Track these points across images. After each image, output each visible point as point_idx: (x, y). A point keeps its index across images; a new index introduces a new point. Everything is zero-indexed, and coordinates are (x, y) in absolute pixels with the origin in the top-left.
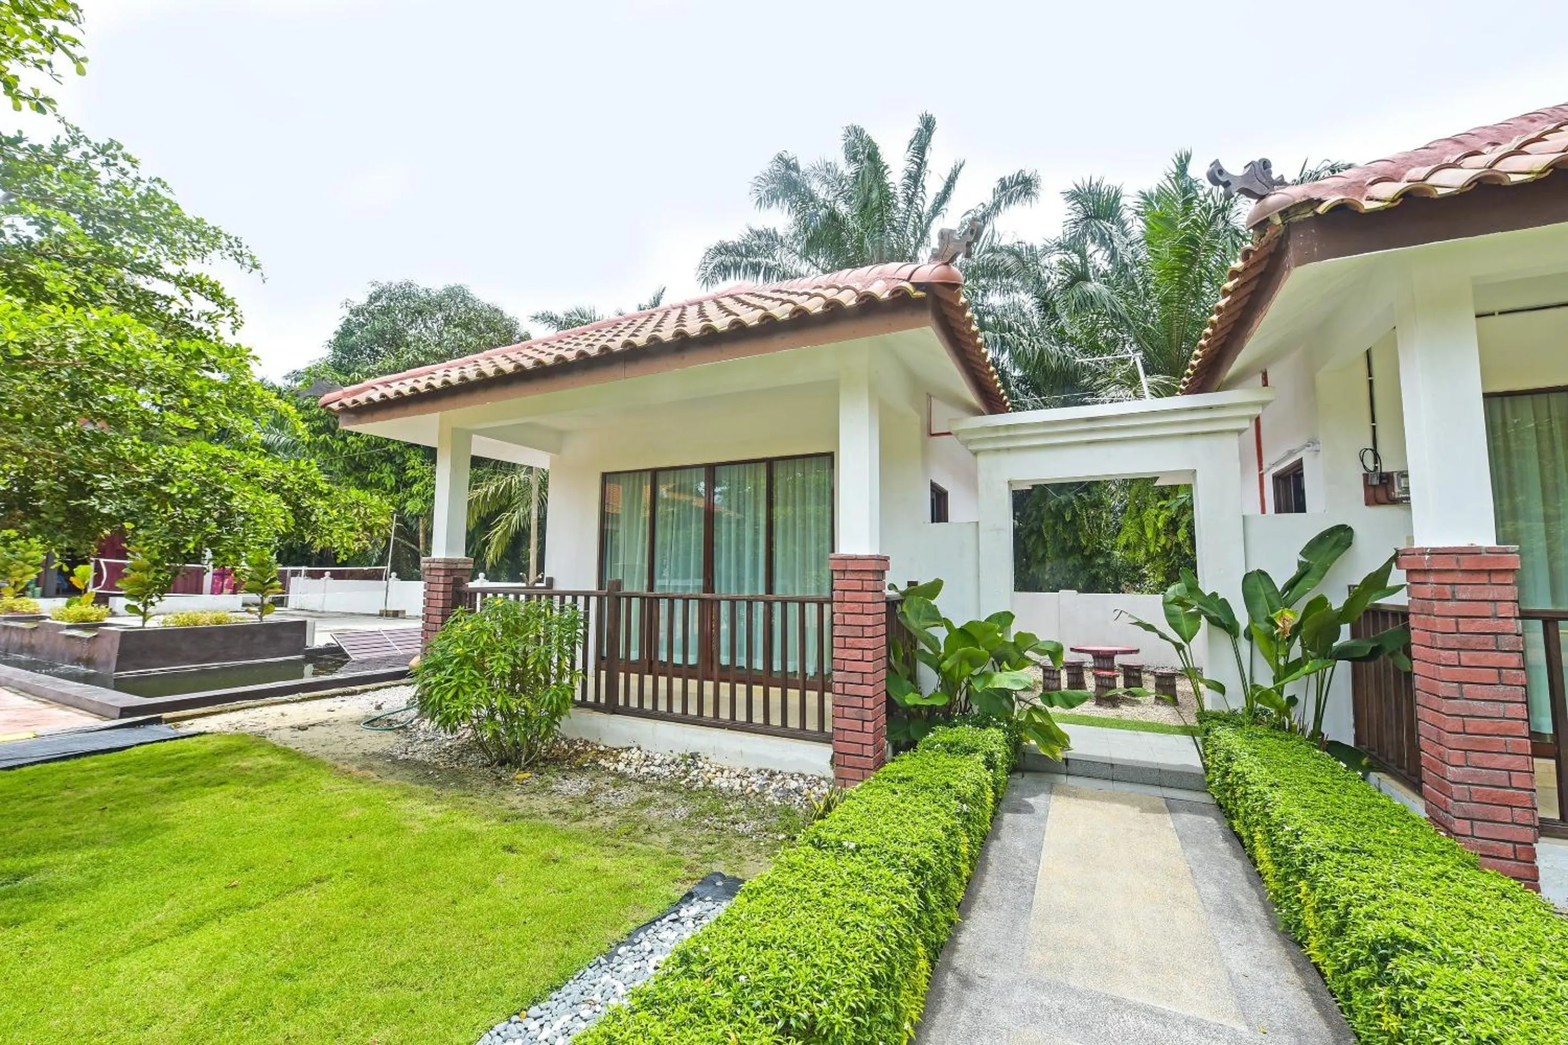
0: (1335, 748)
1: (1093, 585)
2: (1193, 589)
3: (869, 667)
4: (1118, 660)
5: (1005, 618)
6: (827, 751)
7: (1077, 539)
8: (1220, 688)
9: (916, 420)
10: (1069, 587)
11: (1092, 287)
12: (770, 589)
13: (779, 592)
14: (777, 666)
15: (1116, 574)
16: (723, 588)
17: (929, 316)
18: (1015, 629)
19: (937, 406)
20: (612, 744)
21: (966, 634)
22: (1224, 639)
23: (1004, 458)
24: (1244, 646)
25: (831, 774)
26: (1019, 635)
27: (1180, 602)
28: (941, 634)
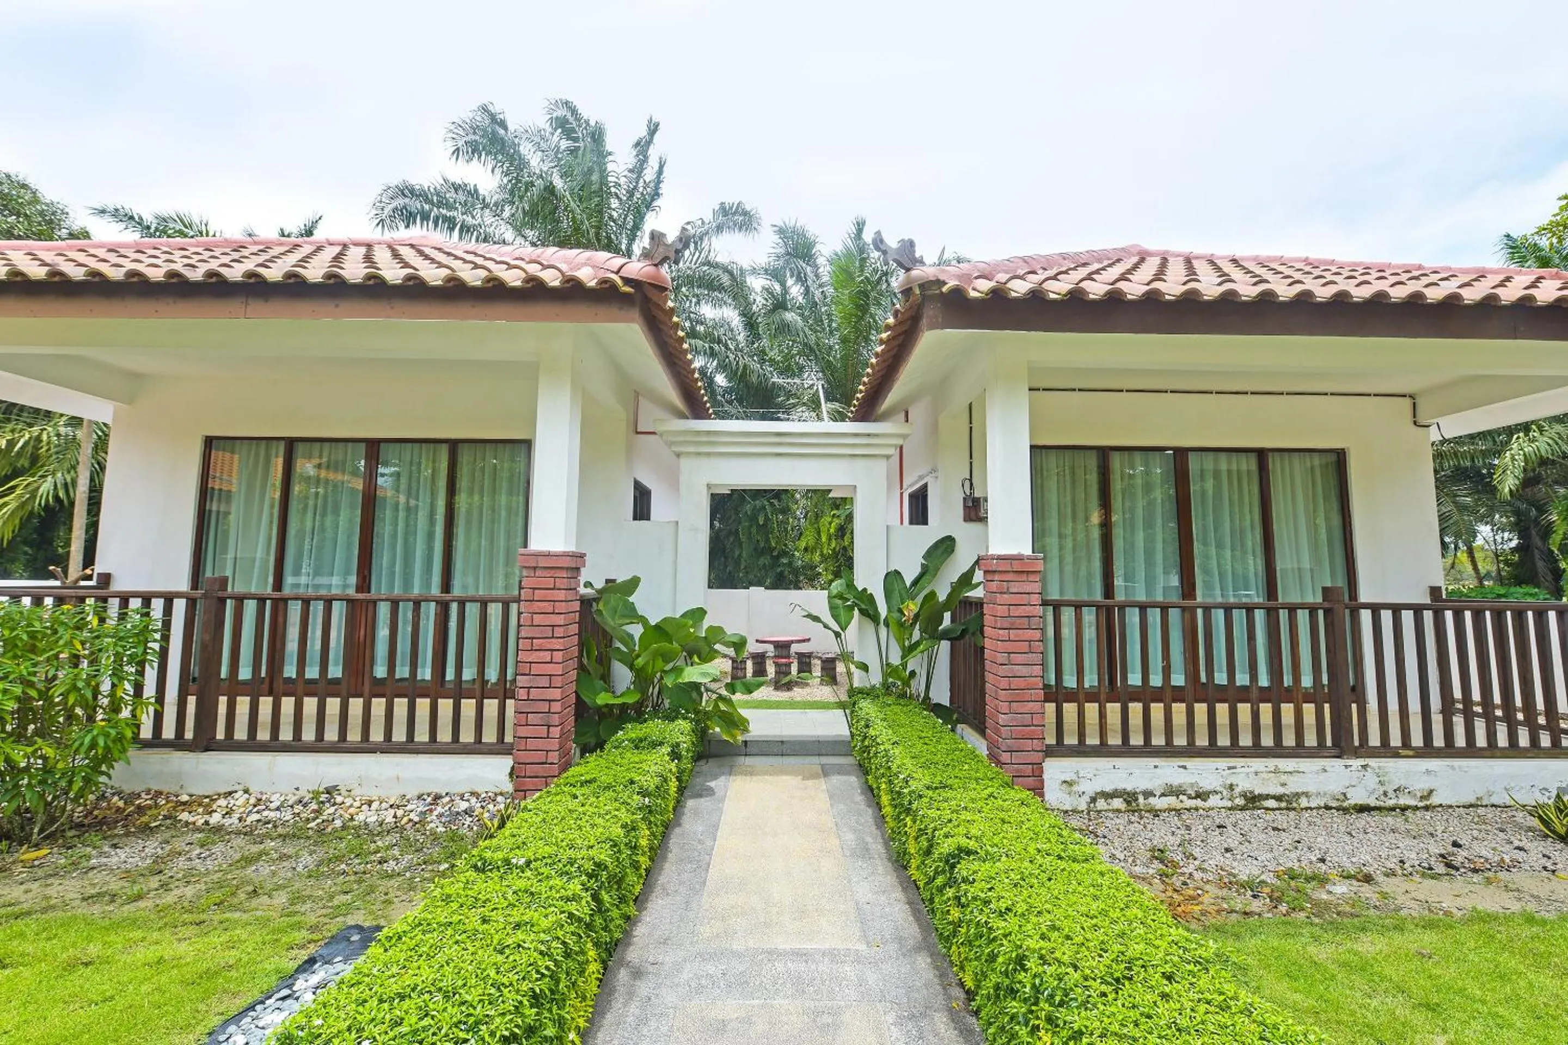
0: (937, 709)
1: (780, 583)
2: (850, 585)
3: (558, 669)
4: (795, 648)
5: (698, 614)
6: (507, 762)
7: (768, 541)
8: (864, 667)
9: (621, 415)
10: (759, 584)
11: (789, 316)
12: (446, 586)
13: (457, 591)
14: (450, 675)
15: (796, 572)
16: (381, 587)
17: (636, 313)
18: (706, 623)
19: (644, 404)
20: (199, 791)
21: (660, 631)
22: (869, 626)
23: (704, 462)
24: (883, 631)
25: (509, 787)
26: (711, 628)
27: (840, 596)
28: (636, 631)
